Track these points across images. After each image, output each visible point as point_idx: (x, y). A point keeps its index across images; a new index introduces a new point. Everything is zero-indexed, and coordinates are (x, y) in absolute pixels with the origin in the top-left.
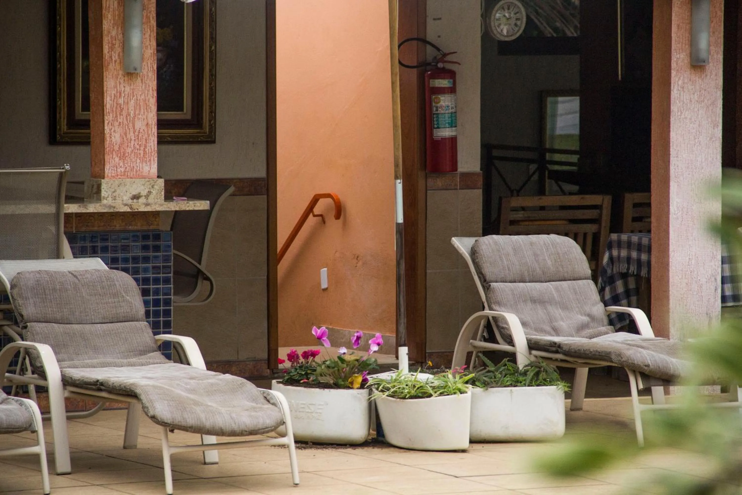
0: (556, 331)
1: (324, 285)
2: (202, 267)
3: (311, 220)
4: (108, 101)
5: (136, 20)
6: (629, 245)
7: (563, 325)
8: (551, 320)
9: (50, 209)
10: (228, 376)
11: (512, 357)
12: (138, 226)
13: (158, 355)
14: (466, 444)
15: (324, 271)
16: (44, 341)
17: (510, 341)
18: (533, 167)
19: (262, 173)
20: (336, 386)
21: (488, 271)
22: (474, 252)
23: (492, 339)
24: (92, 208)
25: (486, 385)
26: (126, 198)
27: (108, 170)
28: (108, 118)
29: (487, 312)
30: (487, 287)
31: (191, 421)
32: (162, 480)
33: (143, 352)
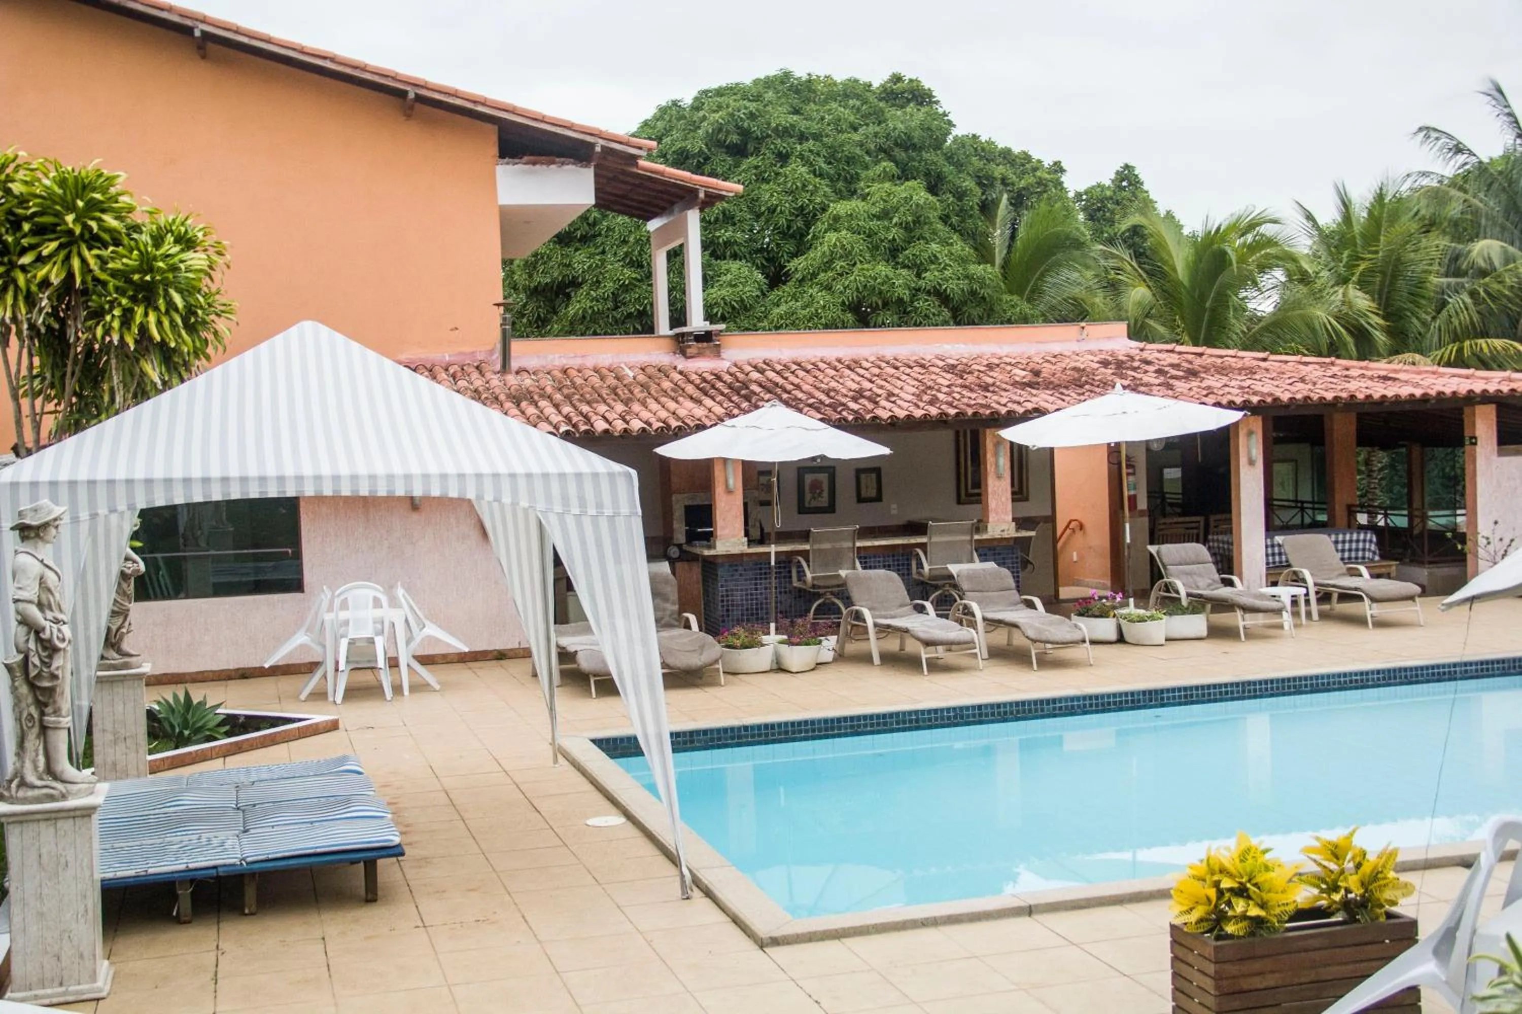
0: (1198, 588)
1: (1075, 559)
2: (1030, 558)
3: (1068, 531)
4: (990, 490)
5: (1001, 454)
6: (1218, 541)
7: (1201, 584)
8: (1195, 583)
9: (968, 538)
10: (1057, 617)
11: (1179, 599)
12: (1004, 543)
13: (1022, 606)
14: (1163, 642)
15: (1075, 554)
16: (973, 600)
17: (1177, 592)
18: (1159, 501)
19: (1049, 513)
20: (1101, 616)
21: (1165, 560)
22: (1158, 553)
23: (1168, 591)
24: (985, 537)
25: (1170, 615)
26: (999, 532)
27: (991, 519)
28: (990, 497)
29: (1165, 580)
30: (1165, 568)
31: (1044, 638)
32: (1032, 663)
33: (1016, 604)
